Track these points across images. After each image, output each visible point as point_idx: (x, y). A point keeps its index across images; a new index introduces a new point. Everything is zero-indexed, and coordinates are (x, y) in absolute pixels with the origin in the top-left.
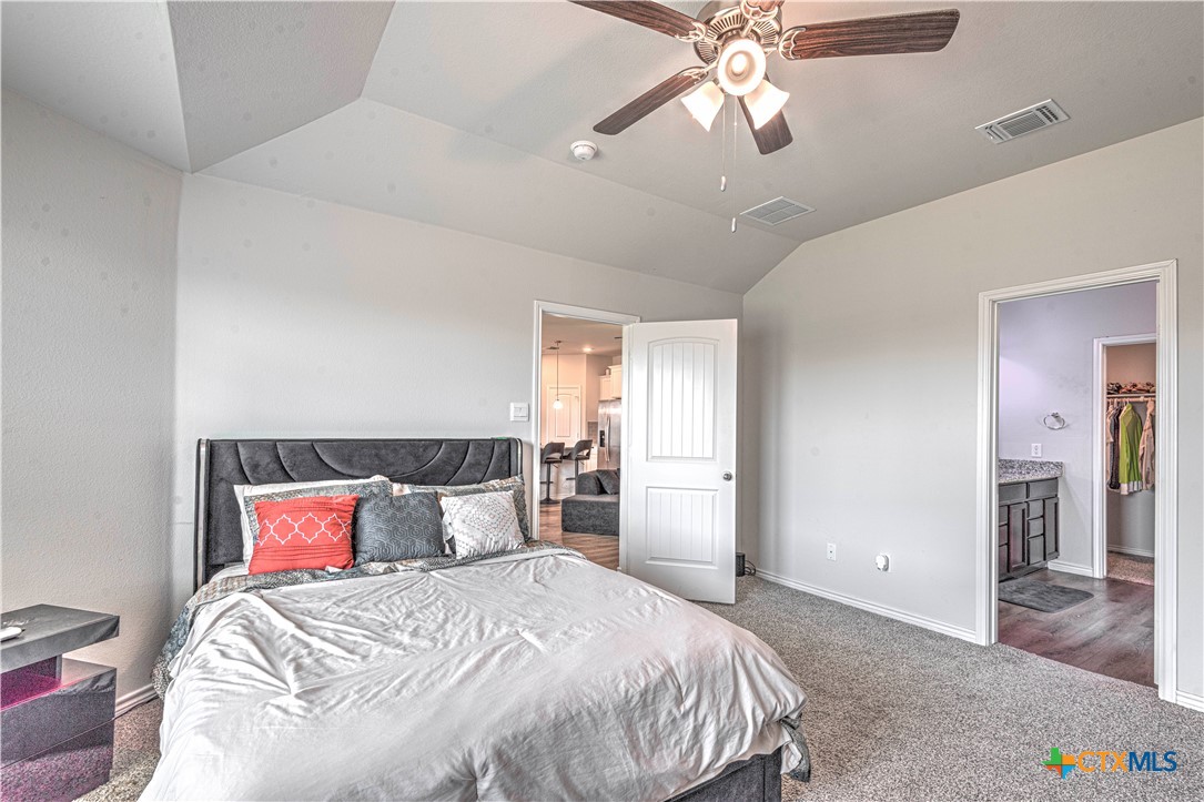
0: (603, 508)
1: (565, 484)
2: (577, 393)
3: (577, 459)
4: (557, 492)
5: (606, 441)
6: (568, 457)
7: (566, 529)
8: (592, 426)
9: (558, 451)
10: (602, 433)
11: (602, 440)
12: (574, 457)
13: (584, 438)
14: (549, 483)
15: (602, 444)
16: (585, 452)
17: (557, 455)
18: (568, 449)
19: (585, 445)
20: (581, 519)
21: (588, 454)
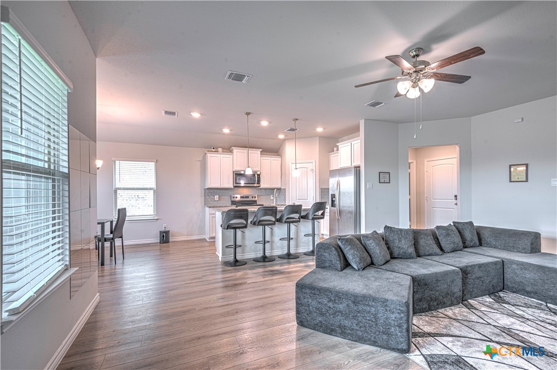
0: (355, 303)
1: (303, 239)
2: (311, 166)
3: (313, 219)
4: (297, 246)
5: (337, 203)
6: (305, 217)
7: (301, 323)
8: (324, 191)
9: (296, 213)
10: (333, 196)
11: (333, 201)
12: (311, 217)
13: (318, 201)
14: (289, 239)
15: (333, 205)
16: (320, 212)
17: (296, 216)
18: (305, 210)
19: (320, 206)
20: (322, 314)
21: (323, 214)
